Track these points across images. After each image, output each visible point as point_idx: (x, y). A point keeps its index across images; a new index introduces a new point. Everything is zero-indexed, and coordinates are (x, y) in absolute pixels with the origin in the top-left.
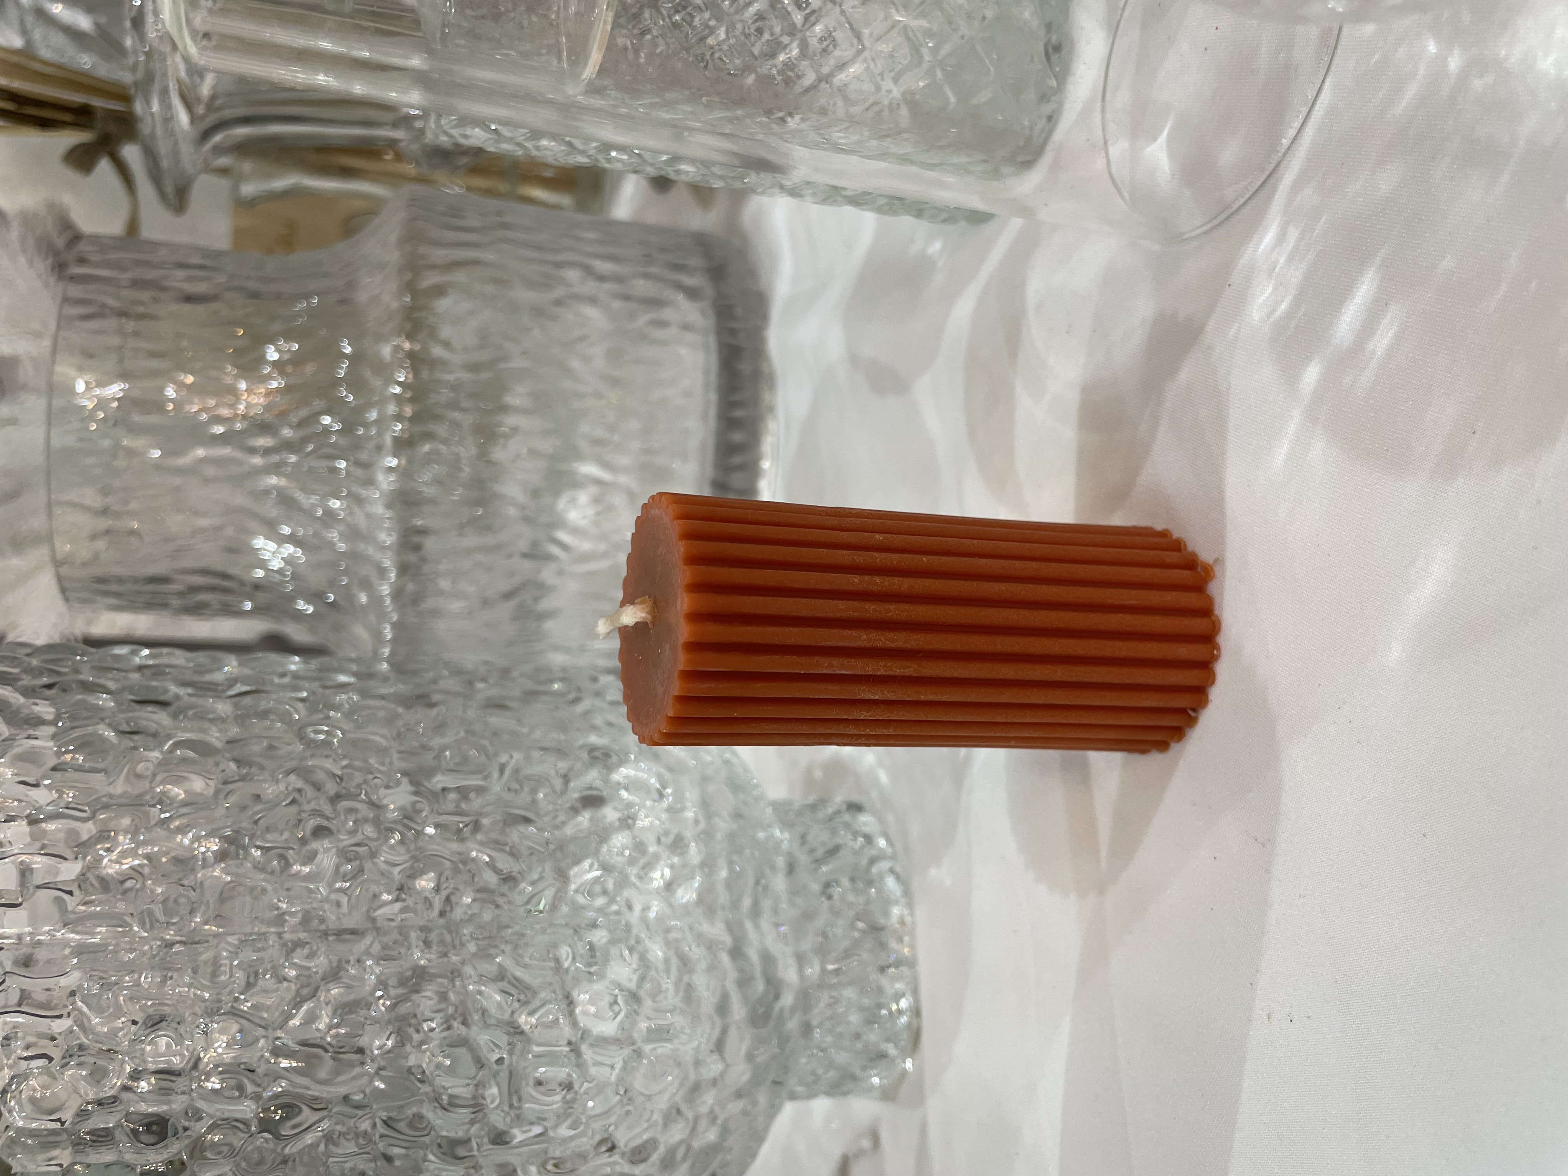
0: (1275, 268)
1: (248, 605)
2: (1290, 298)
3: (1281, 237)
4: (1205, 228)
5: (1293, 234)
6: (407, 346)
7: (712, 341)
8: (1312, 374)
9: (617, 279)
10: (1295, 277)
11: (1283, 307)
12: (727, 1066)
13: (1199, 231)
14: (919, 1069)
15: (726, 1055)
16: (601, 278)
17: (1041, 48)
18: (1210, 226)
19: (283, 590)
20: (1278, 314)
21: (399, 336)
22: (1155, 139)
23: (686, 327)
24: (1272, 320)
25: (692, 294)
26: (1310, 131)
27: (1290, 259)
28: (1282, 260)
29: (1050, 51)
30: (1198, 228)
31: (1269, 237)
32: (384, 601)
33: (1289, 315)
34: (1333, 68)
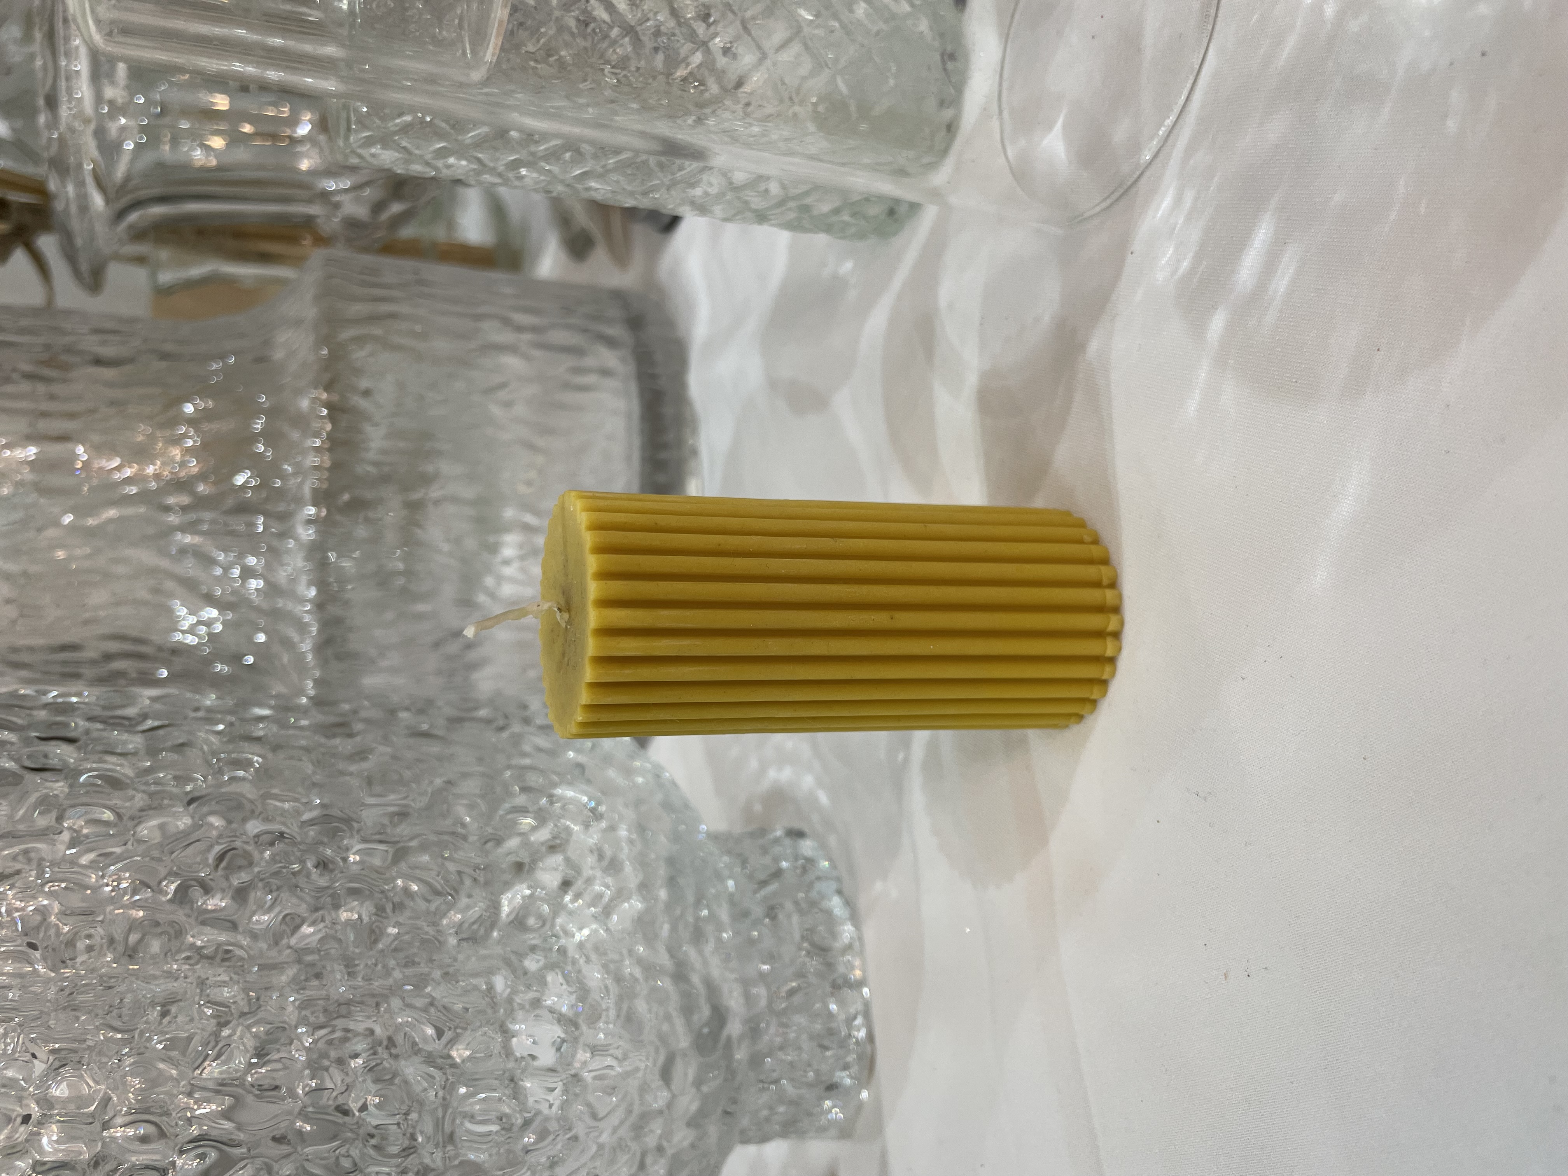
0: (1174, 229)
1: (164, 673)
2: (1191, 254)
3: (1178, 201)
4: (1105, 204)
5: (1189, 196)
6: (324, 396)
7: (633, 387)
8: (1218, 323)
9: (535, 329)
10: (1195, 235)
11: (1185, 264)
12: (674, 1096)
13: (1098, 209)
14: (877, 1100)
15: (673, 1087)
16: (520, 329)
17: (938, 57)
18: (1109, 202)
19: (200, 653)
20: (1181, 271)
21: (316, 388)
22: (1050, 128)
23: (605, 372)
24: (1176, 277)
25: (611, 342)
26: (1197, 96)
27: (1189, 218)
28: (1181, 221)
29: (945, 57)
30: (1098, 205)
31: (1166, 203)
32: (305, 657)
33: (1192, 270)
34: (1215, 36)
